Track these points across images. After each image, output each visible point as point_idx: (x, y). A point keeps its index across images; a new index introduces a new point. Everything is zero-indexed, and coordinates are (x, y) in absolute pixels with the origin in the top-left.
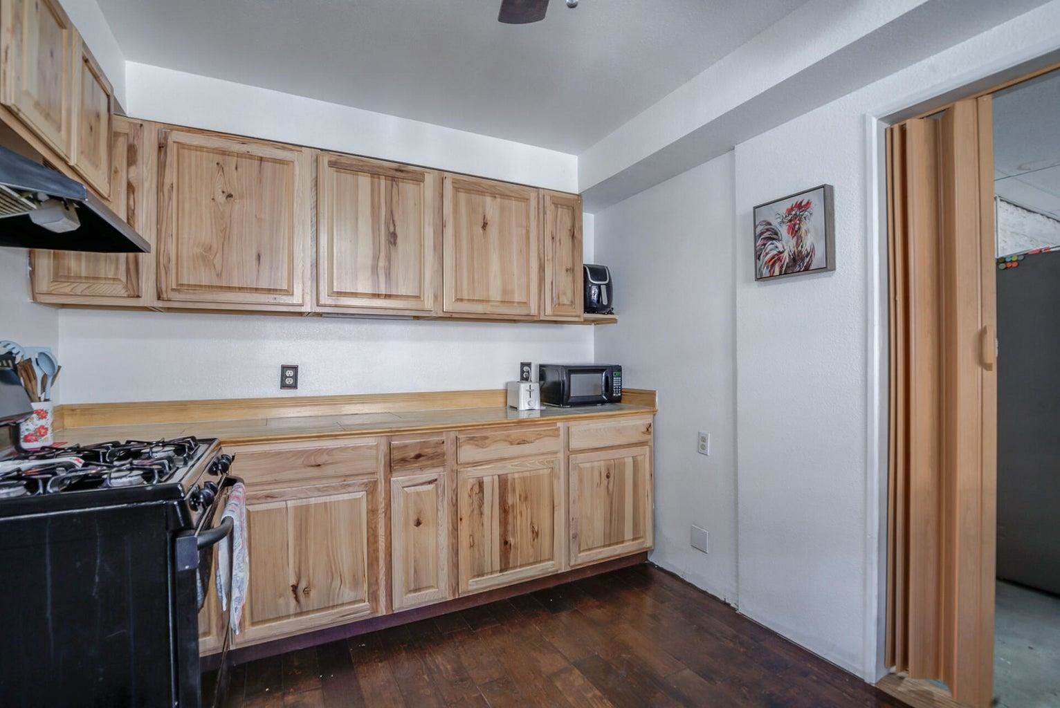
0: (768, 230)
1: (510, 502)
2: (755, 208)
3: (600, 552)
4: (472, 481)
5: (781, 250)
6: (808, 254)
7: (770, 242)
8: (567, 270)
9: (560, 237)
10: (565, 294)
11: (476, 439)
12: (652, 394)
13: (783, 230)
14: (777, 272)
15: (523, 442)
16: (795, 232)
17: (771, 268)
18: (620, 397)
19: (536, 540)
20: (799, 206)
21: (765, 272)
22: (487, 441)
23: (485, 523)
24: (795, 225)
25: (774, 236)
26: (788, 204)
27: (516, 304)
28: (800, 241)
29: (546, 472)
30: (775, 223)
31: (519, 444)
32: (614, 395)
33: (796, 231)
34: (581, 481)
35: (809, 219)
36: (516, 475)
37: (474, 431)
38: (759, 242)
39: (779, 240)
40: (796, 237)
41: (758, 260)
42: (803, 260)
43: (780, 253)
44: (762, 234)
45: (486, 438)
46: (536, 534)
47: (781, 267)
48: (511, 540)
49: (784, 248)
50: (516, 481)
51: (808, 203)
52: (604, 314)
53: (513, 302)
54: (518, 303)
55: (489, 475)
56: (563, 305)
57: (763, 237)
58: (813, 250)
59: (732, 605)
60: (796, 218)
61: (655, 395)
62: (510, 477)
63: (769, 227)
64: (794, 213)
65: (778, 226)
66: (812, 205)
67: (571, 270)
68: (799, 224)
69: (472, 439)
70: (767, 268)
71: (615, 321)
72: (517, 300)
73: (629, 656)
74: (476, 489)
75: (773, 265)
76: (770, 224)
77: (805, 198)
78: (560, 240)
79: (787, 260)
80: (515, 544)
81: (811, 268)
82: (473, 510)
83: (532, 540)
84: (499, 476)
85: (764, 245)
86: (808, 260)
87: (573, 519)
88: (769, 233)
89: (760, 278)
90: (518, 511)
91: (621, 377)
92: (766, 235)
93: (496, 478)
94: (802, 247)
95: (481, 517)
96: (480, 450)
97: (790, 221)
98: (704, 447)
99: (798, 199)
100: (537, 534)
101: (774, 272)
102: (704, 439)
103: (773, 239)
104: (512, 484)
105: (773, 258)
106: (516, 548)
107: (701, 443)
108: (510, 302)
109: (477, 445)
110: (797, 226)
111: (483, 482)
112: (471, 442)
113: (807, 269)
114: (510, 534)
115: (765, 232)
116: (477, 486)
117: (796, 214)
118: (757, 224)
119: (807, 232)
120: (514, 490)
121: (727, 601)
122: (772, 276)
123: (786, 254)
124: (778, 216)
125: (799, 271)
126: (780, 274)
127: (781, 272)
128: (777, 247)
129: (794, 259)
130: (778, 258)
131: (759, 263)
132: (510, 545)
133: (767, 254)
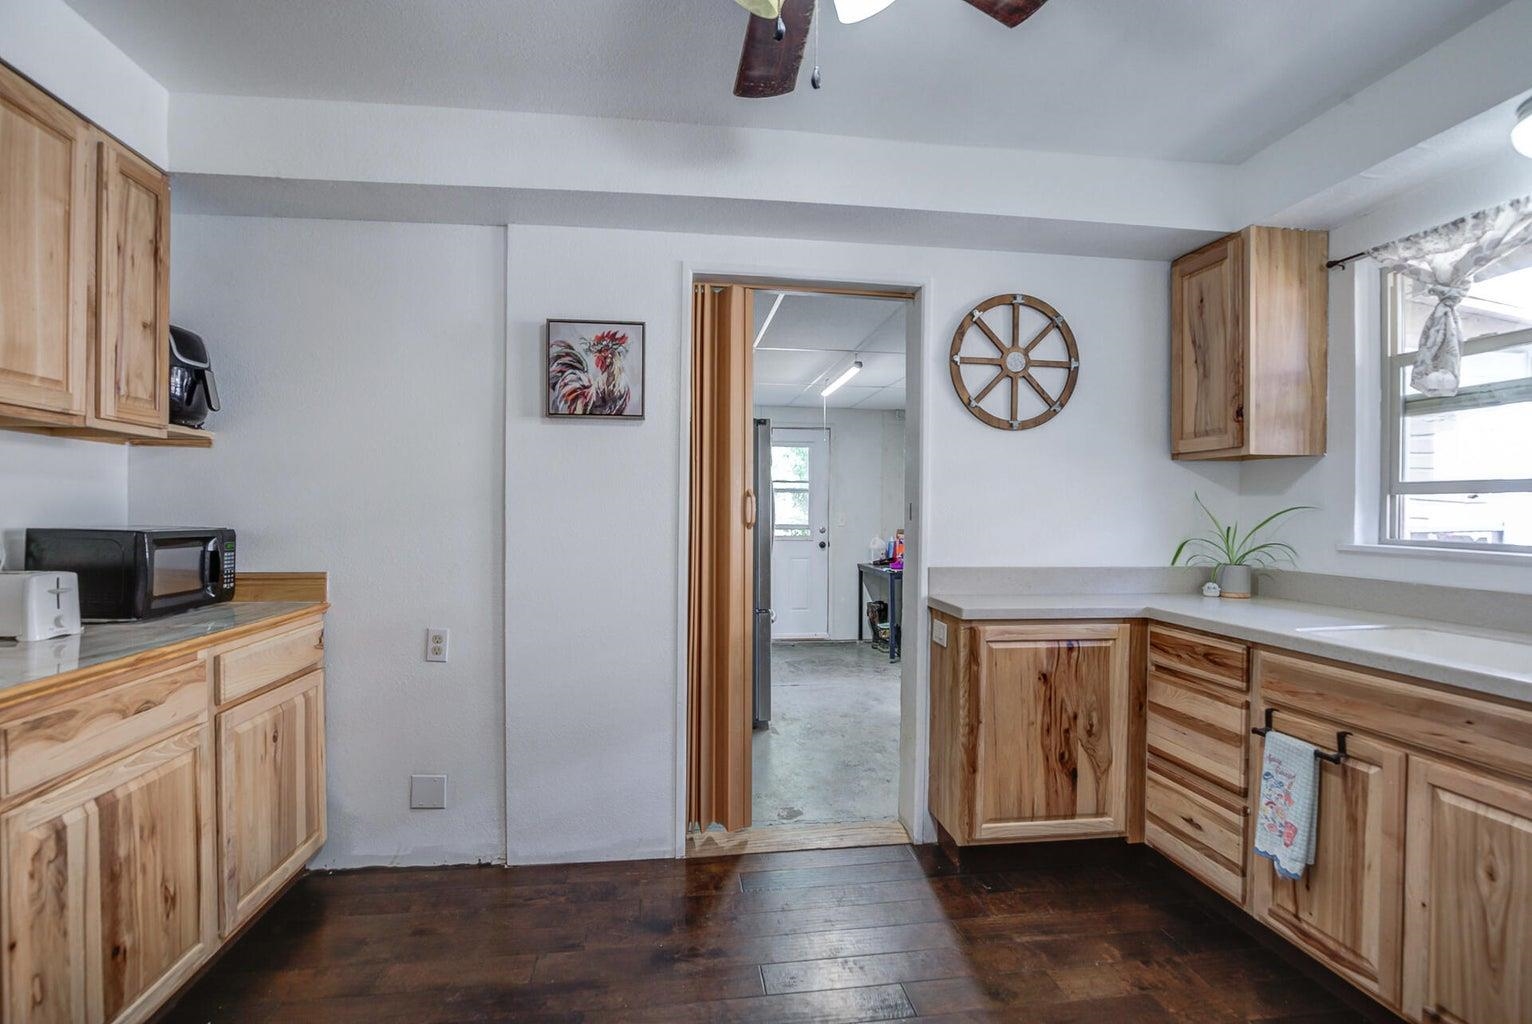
0: (568, 354)
1: (122, 852)
2: (550, 321)
3: (267, 885)
4: (39, 834)
5: (587, 384)
6: (621, 397)
7: (570, 371)
8: (145, 326)
9: (133, 250)
10: (140, 376)
11: (47, 723)
12: (319, 579)
13: (590, 361)
14: (579, 410)
15: (148, 705)
16: (605, 365)
17: (571, 405)
18: (233, 588)
19: (171, 916)
20: (612, 337)
21: (563, 407)
22: (73, 723)
23: (71, 929)
24: (605, 358)
25: (576, 364)
26: (599, 330)
27: (35, 383)
28: (611, 379)
29: (187, 759)
30: (579, 349)
31: (138, 712)
32: (225, 586)
33: (608, 366)
34: (238, 759)
35: (624, 357)
36: (133, 787)
37: (34, 704)
38: (554, 367)
39: (582, 370)
40: (606, 373)
41: (551, 390)
42: (615, 401)
43: (585, 387)
44: (559, 357)
45: (70, 714)
46: (170, 900)
47: (586, 405)
48: (126, 940)
49: (589, 381)
50: (135, 801)
51: (623, 336)
52: (193, 427)
53: (31, 376)
54: (43, 379)
55: (75, 808)
56: (136, 398)
57: (559, 361)
58: (628, 393)
59: (493, 863)
60: (607, 350)
61: (325, 579)
62: (120, 794)
63: (568, 350)
64: (605, 343)
65: (583, 354)
66: (629, 341)
67: (151, 327)
68: (612, 359)
69: (37, 725)
70: (566, 402)
71: (207, 443)
72: (40, 373)
73: (458, 994)
74: (50, 851)
75: (574, 400)
76: (571, 348)
77: (621, 331)
78: (132, 257)
79: (594, 398)
80: (133, 945)
81: (625, 413)
82: (41, 911)
83: (165, 917)
84: (97, 800)
85: (563, 372)
86: (620, 403)
87: (229, 841)
88: (570, 359)
89: (551, 413)
90: (139, 865)
91: (234, 551)
92: (566, 360)
93: (93, 808)
94: (614, 386)
95: (61, 917)
96: (59, 747)
97: (600, 351)
98: (437, 651)
99: (613, 328)
100: (174, 899)
101: (575, 409)
102: (438, 639)
103: (576, 368)
104: (125, 809)
105: (575, 391)
106: (135, 951)
107: (432, 645)
108: (24, 375)
109: (50, 738)
110: (608, 360)
111: (64, 827)
112: (36, 732)
113: (620, 413)
114: (123, 927)
115: (563, 356)
116: (52, 843)
117: (607, 345)
118: (551, 342)
119: (621, 370)
120: (130, 823)
121: (483, 862)
122: (572, 414)
123: (592, 391)
124: (583, 341)
125: (609, 415)
126: (584, 414)
127: (585, 410)
128: (580, 379)
129: (603, 399)
130: (580, 393)
131: (553, 395)
132: (125, 951)
133: (566, 385)
